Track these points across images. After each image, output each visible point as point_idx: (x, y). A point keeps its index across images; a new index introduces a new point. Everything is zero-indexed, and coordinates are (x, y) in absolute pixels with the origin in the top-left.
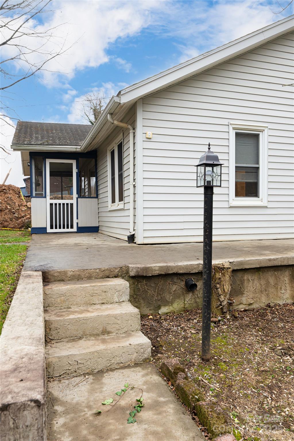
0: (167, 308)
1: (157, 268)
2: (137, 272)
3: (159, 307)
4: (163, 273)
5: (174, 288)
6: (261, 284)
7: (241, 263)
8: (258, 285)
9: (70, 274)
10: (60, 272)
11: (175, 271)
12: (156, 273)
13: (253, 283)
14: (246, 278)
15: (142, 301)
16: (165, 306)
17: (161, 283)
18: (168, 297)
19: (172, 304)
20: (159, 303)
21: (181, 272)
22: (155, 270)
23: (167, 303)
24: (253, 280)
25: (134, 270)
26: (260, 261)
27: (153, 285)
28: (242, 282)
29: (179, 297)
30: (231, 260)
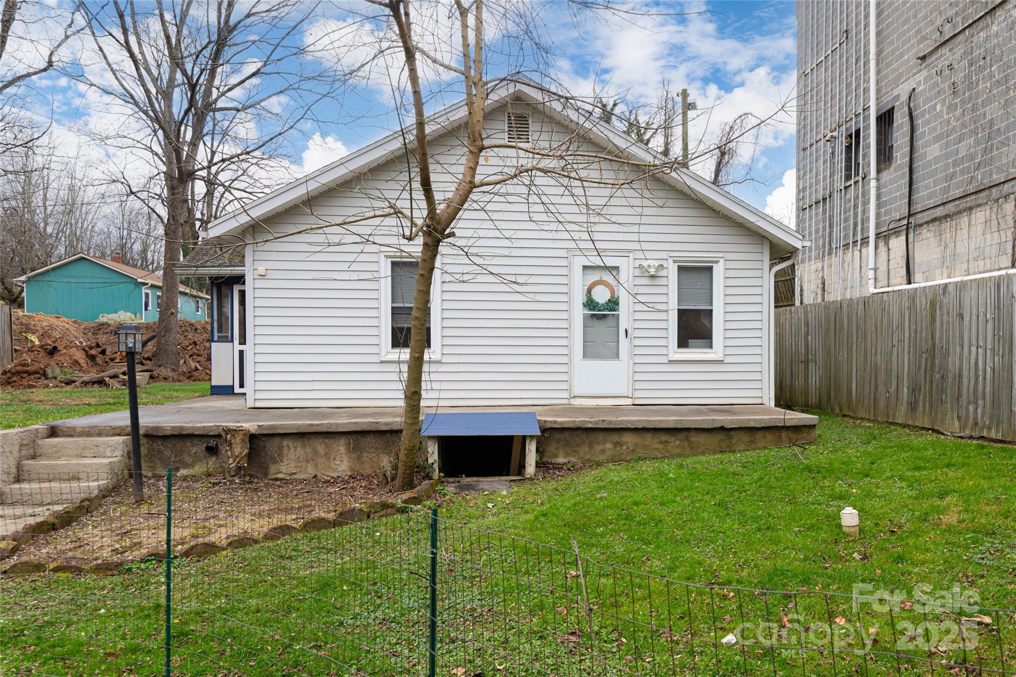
0: (187, 470)
1: (169, 428)
2: (146, 430)
3: (177, 469)
4: (176, 433)
5: (194, 450)
6: (306, 453)
7: (273, 427)
8: (302, 452)
9: (79, 430)
10: (69, 428)
11: (190, 432)
12: (169, 433)
13: (295, 451)
14: (285, 444)
15: (158, 462)
16: (184, 468)
17: (179, 444)
18: (188, 460)
19: (192, 468)
20: (178, 465)
21: (197, 433)
22: (167, 430)
23: (187, 466)
24: (296, 447)
25: (144, 429)
26: (299, 426)
27: (170, 446)
28: (280, 448)
29: (200, 460)
30: (261, 424)
